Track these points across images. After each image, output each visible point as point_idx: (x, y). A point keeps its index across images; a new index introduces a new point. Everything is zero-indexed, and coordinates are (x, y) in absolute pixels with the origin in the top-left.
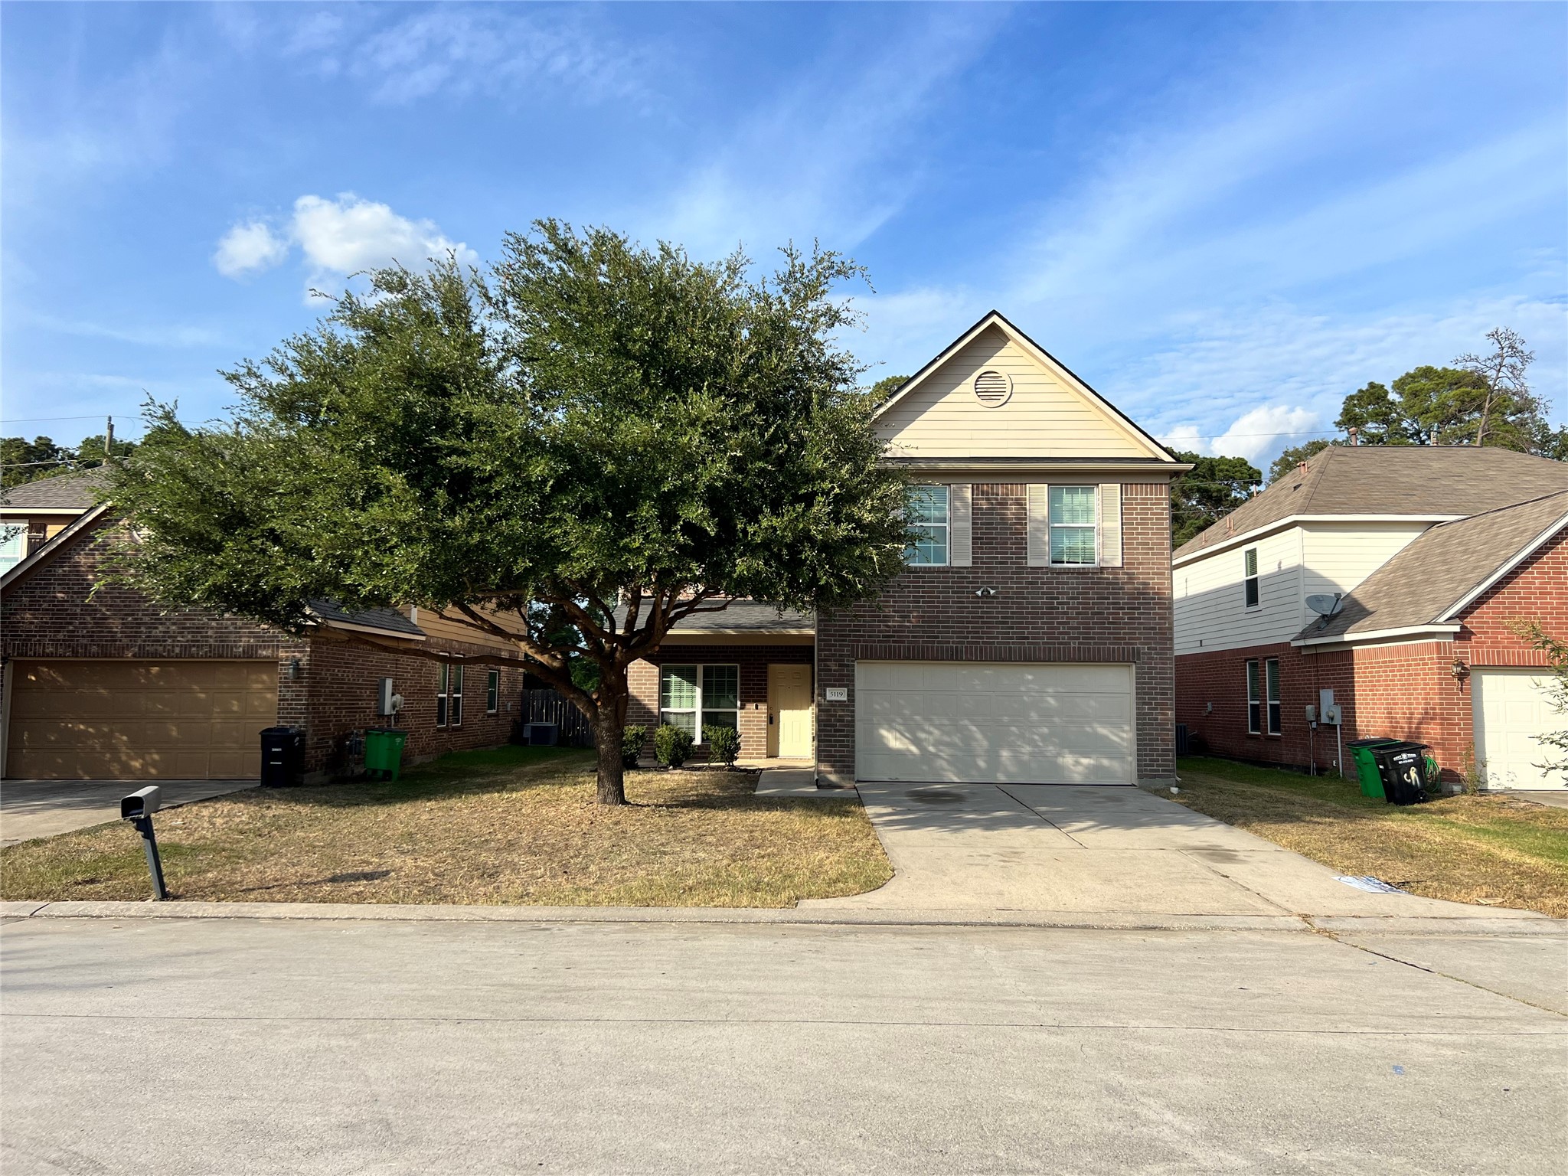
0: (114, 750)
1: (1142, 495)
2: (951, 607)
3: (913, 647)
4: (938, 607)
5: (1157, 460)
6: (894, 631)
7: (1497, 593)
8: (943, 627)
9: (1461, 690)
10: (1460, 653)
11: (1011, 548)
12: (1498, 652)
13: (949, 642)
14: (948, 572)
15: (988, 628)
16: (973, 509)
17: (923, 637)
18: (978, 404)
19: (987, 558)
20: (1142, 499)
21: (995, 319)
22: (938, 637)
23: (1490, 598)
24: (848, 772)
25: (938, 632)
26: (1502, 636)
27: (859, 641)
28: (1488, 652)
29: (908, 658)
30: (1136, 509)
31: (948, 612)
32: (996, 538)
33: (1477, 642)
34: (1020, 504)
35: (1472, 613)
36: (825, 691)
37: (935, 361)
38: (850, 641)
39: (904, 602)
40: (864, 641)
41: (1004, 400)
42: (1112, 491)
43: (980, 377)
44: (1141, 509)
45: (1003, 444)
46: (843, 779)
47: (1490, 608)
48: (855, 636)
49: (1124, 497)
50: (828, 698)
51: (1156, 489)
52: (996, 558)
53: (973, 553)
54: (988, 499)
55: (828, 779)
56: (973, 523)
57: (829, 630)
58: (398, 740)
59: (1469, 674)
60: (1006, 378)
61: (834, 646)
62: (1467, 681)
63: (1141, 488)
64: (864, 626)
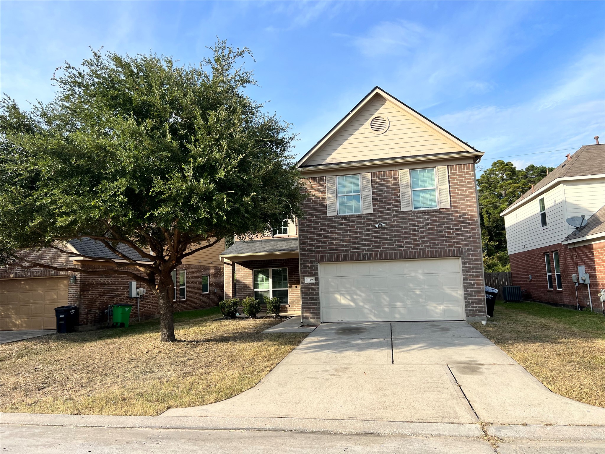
1: (459, 170)
2: (363, 234)
3: (346, 255)
4: (357, 234)
5: (466, 152)
6: (336, 248)
8: (360, 244)
11: (393, 203)
13: (363, 251)
14: (361, 217)
15: (383, 243)
16: (372, 184)
17: (350, 249)
18: (373, 133)
19: (380, 208)
20: (459, 172)
21: (377, 90)
22: (357, 249)
24: (317, 318)
25: (358, 247)
27: (319, 253)
29: (344, 261)
30: (456, 178)
32: (385, 198)
34: (396, 179)
36: (304, 279)
37: (349, 114)
38: (315, 253)
40: (322, 253)
41: (385, 130)
42: (443, 169)
43: (373, 120)
44: (459, 177)
45: (387, 151)
46: (317, 321)
48: (317, 251)
49: (449, 172)
50: (306, 282)
51: (467, 166)
52: (385, 208)
53: (373, 206)
54: (379, 179)
55: (310, 321)
56: (372, 192)
57: (305, 249)
58: (127, 309)
60: (386, 119)
61: (308, 256)
63: (459, 167)
64: (321, 246)
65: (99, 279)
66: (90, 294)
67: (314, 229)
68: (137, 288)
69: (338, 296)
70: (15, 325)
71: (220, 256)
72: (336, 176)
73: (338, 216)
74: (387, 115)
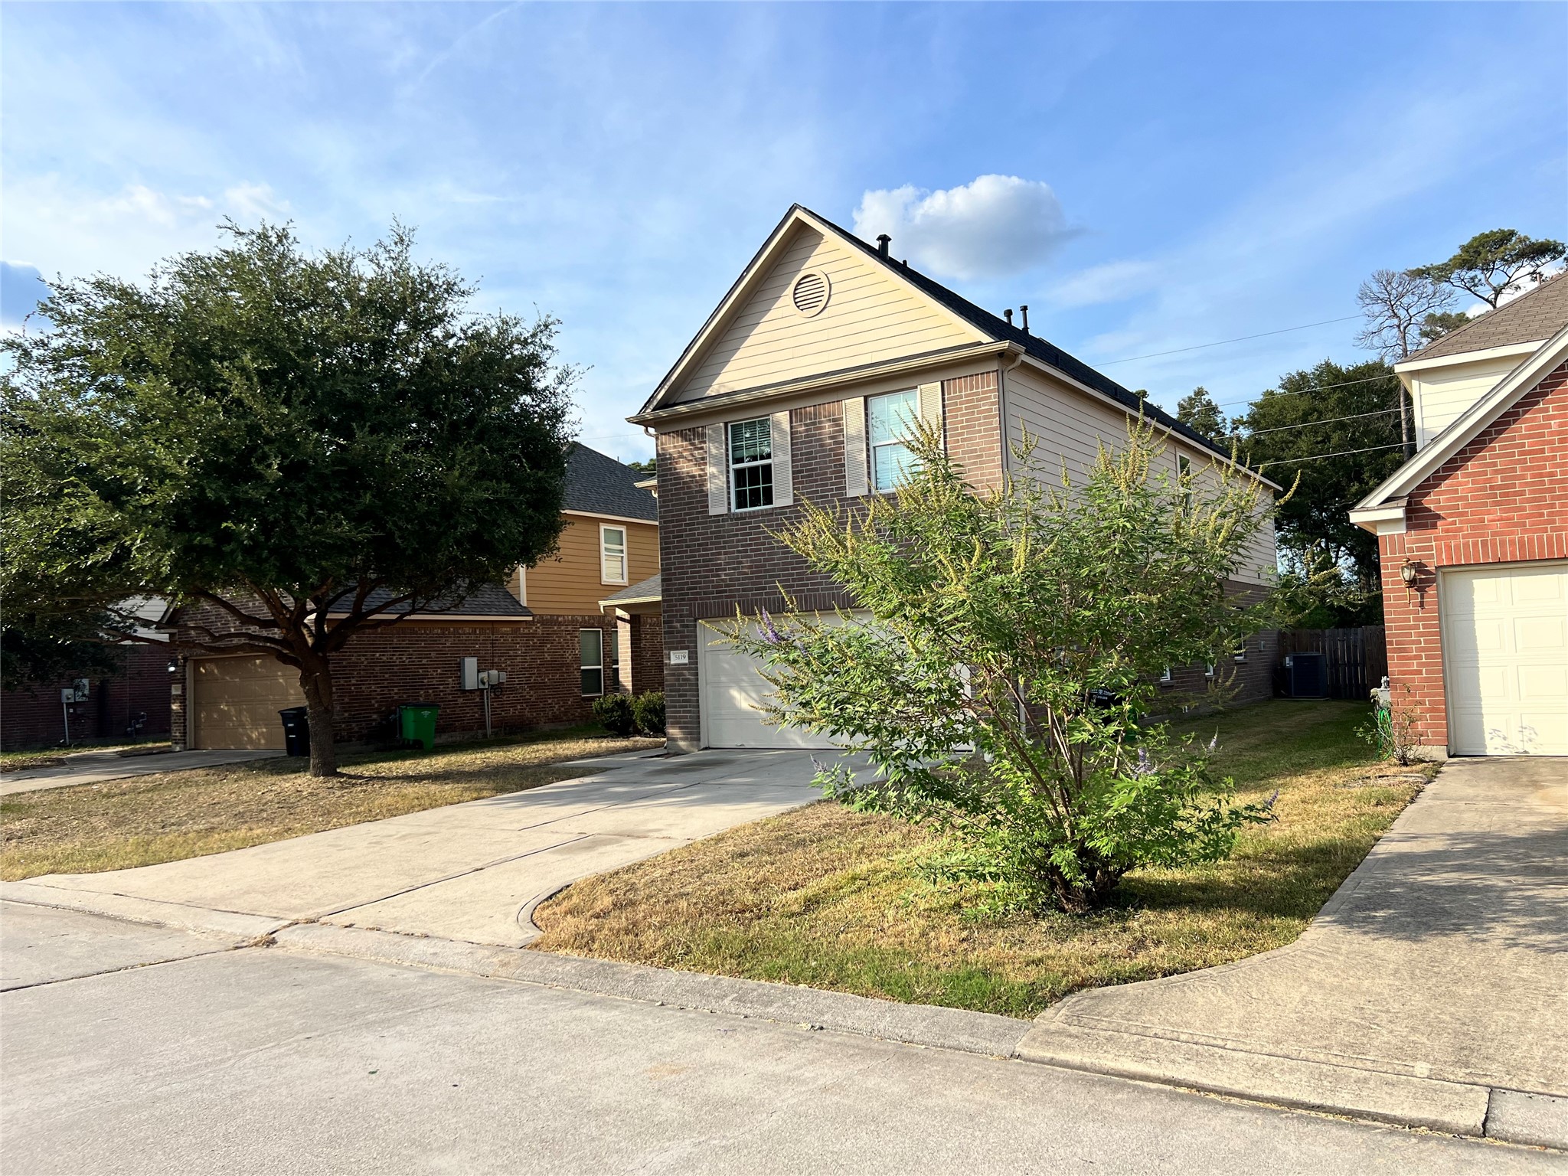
0: (243, 725)
1: (966, 390)
2: (776, 554)
3: (744, 601)
4: (764, 555)
5: (980, 344)
6: (726, 586)
7: (1480, 450)
8: (770, 577)
9: (1422, 605)
10: (1419, 549)
11: (831, 478)
12: (1484, 544)
14: (772, 514)
16: (791, 439)
17: (751, 589)
18: (799, 316)
19: (808, 493)
20: (966, 395)
21: (798, 214)
22: (765, 588)
23: (1469, 459)
24: (692, 739)
25: (766, 583)
26: (1491, 517)
27: (696, 599)
28: (1466, 545)
30: (960, 409)
31: (773, 559)
32: (816, 469)
33: (1447, 531)
34: (837, 422)
35: (1438, 485)
36: (669, 654)
38: (689, 599)
40: (701, 599)
41: (822, 305)
42: (931, 389)
43: (798, 284)
44: (966, 408)
45: (824, 357)
46: (692, 746)
47: (1469, 475)
48: (692, 594)
49: (946, 396)
50: (672, 662)
51: (983, 379)
52: (817, 492)
53: (794, 489)
54: (806, 425)
55: (679, 746)
56: (793, 456)
57: (671, 590)
58: (426, 713)
59: (1434, 581)
60: (824, 279)
61: (676, 606)
62: (1431, 591)
63: (966, 382)
64: (700, 582)
65: (378, 655)
66: (353, 685)
67: (687, 546)
68: (479, 671)
69: (735, 693)
70: (251, 740)
71: (602, 603)
72: (726, 424)
73: (729, 516)
74: (827, 269)
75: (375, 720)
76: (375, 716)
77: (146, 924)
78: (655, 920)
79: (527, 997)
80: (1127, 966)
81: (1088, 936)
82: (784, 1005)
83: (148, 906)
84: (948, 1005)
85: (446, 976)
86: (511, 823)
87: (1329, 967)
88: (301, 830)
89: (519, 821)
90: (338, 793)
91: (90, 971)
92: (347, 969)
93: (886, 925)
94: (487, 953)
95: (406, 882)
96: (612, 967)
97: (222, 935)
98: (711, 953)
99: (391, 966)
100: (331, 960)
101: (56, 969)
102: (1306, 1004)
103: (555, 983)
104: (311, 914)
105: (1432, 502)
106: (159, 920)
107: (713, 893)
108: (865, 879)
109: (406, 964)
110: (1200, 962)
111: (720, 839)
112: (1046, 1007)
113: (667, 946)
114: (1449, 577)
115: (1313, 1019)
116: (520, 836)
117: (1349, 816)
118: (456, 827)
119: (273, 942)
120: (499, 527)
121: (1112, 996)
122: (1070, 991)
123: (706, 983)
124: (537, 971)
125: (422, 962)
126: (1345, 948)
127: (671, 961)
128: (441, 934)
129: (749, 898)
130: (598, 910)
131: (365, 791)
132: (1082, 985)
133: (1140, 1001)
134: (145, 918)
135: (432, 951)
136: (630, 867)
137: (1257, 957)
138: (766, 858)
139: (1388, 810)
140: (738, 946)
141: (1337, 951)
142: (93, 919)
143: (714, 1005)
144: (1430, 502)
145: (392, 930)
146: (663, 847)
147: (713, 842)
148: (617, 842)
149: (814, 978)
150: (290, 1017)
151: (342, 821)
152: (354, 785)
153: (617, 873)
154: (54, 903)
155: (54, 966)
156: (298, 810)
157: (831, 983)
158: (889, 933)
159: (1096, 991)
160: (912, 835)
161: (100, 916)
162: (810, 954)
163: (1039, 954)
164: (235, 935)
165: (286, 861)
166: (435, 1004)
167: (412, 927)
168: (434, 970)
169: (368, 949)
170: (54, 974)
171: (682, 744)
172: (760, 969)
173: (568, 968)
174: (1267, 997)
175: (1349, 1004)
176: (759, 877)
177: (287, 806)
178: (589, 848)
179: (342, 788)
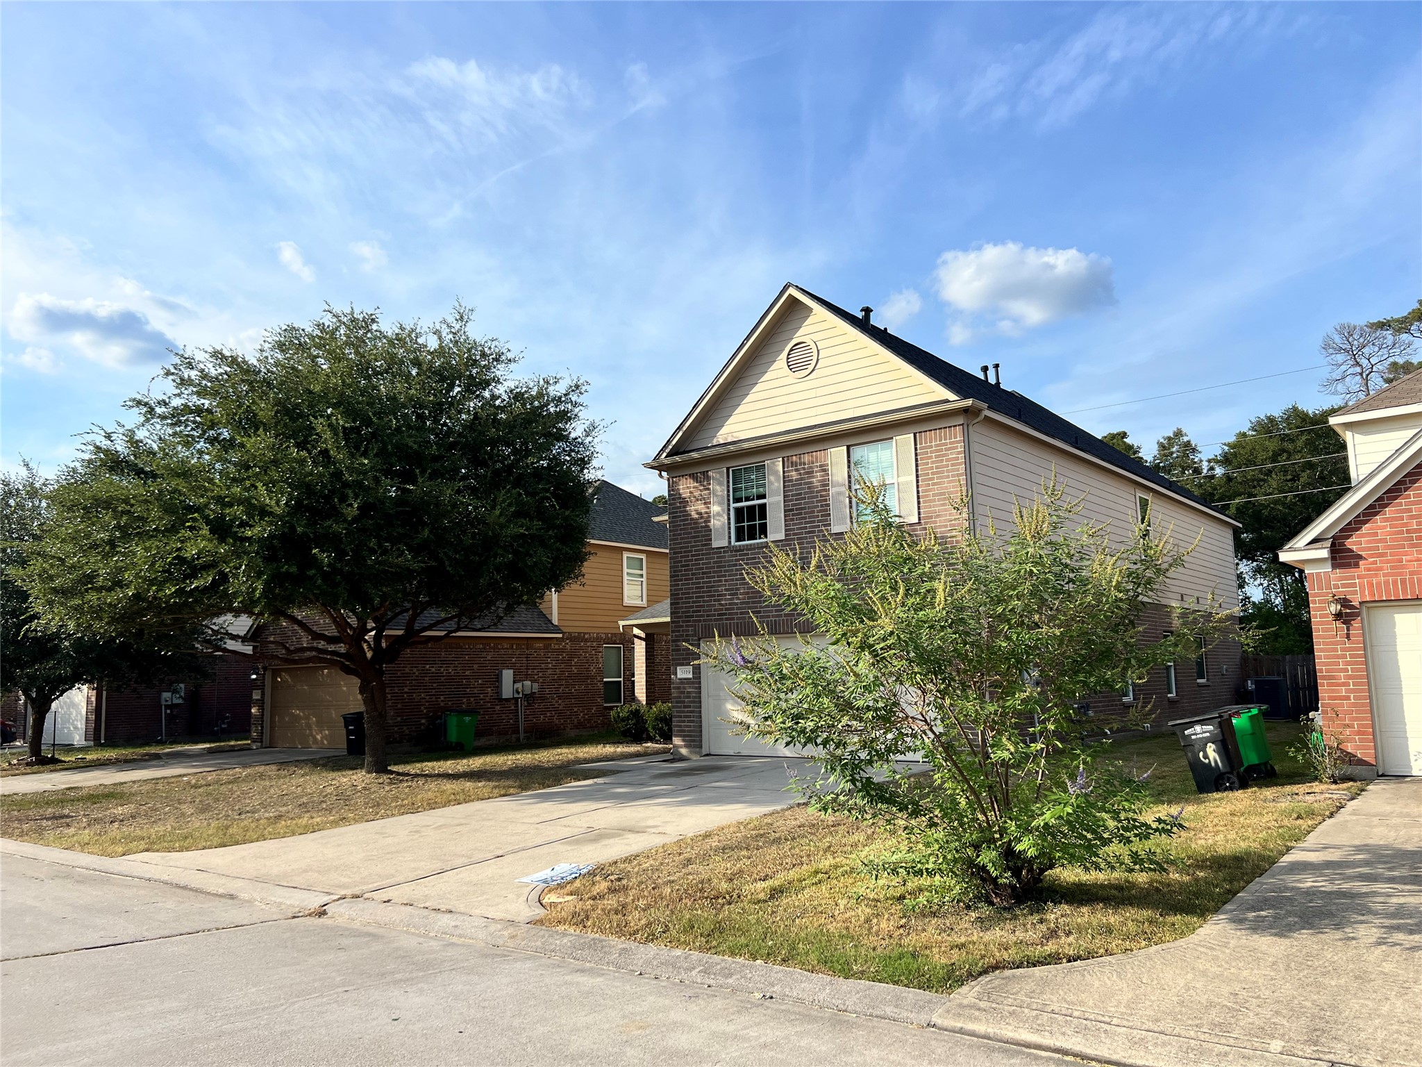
0: (310, 728)
1: (936, 441)
3: (741, 623)
5: (947, 401)
6: (726, 609)
7: (1396, 498)
8: (764, 602)
9: (1348, 636)
10: (1344, 586)
11: (818, 516)
12: (1403, 582)
13: (769, 616)
14: (766, 547)
16: (784, 482)
17: (748, 613)
18: (792, 377)
19: (798, 529)
20: (936, 445)
21: (792, 291)
22: (760, 612)
23: (1386, 506)
24: (695, 747)
25: (761, 607)
26: (1408, 558)
27: (700, 621)
28: (1387, 583)
30: (931, 457)
32: (805, 508)
33: (1369, 570)
34: (824, 470)
35: (1359, 529)
36: (676, 669)
38: (694, 621)
39: (732, 580)
40: (704, 621)
41: (811, 368)
42: (905, 440)
43: (791, 350)
44: (936, 457)
45: (813, 412)
46: (693, 753)
47: (1387, 520)
48: (697, 616)
49: (918, 446)
50: (678, 677)
51: (950, 431)
52: (806, 528)
53: (786, 525)
54: (796, 470)
55: (681, 753)
56: (785, 496)
57: (678, 613)
58: (467, 719)
59: (1358, 615)
60: (813, 345)
61: (682, 626)
62: (1356, 624)
63: (935, 434)
64: (703, 606)
65: (428, 666)
66: (406, 693)
67: (693, 574)
68: (514, 682)
69: (729, 705)
70: (315, 741)
71: (622, 623)
72: (728, 469)
73: (729, 548)
74: (816, 337)
75: (423, 724)
76: (423, 721)
77: (221, 896)
78: (642, 903)
79: (528, 964)
80: (1038, 951)
81: (1009, 926)
82: (742, 977)
83: (224, 880)
84: (880, 981)
85: (464, 946)
86: (531, 817)
87: (1216, 958)
88: (354, 819)
89: (538, 815)
90: (387, 788)
91: (175, 933)
92: (383, 937)
93: (836, 913)
94: (499, 926)
95: (438, 866)
96: (601, 941)
97: (283, 907)
98: (685, 931)
99: (419, 936)
100: (370, 929)
101: (147, 930)
102: (1188, 989)
103: (553, 954)
104: (357, 891)
105: (1354, 543)
106: (232, 892)
107: (694, 881)
108: (826, 873)
109: (432, 934)
110: (1102, 951)
111: (707, 835)
112: (962, 984)
113: (649, 924)
114: (1372, 612)
115: (1192, 1002)
116: (537, 829)
117: (1269, 828)
118: (484, 820)
119: (324, 913)
120: (531, 556)
121: (1023, 977)
122: (985, 972)
123: (678, 957)
124: (539, 944)
125: (445, 933)
126: (1233, 943)
127: (652, 938)
128: (463, 910)
129: (724, 886)
130: (595, 893)
131: (410, 787)
132: (996, 967)
133: (1044, 982)
134: (221, 891)
135: (454, 924)
136: (627, 858)
137: (1154, 948)
138: (745, 853)
139: (1304, 824)
140: (708, 926)
141: (1226, 945)
142: (179, 891)
143: (683, 975)
144: (1352, 543)
145: (422, 906)
146: (658, 841)
147: (701, 838)
148: (620, 835)
149: (769, 956)
150: (334, 974)
151: (389, 812)
152: (401, 781)
153: (616, 863)
154: (147, 876)
155: (145, 928)
156: (352, 802)
157: (784, 960)
158: (839, 919)
159: (1008, 973)
160: (875, 836)
161: (185, 888)
162: (769, 935)
163: (963, 939)
164: (293, 906)
165: (339, 845)
166: (452, 967)
167: (439, 904)
168: (454, 940)
169: (402, 921)
170: (146, 934)
171: (684, 751)
172: (724, 947)
173: (565, 941)
174: (1155, 982)
175: (1226, 990)
176: (736, 869)
177: (344, 798)
178: (595, 840)
179: (390, 784)
